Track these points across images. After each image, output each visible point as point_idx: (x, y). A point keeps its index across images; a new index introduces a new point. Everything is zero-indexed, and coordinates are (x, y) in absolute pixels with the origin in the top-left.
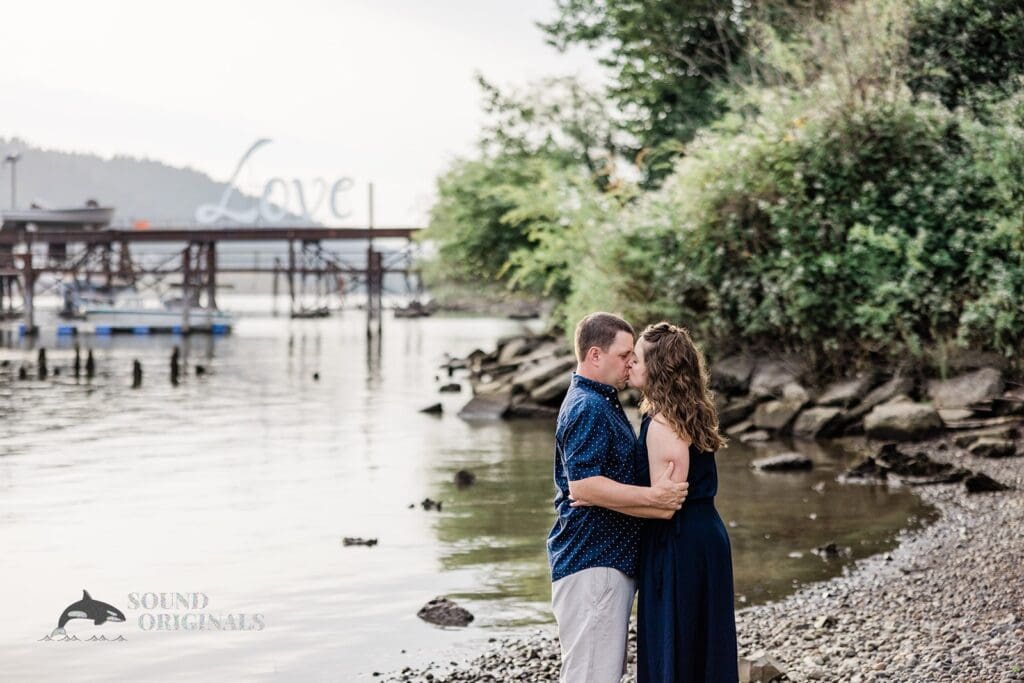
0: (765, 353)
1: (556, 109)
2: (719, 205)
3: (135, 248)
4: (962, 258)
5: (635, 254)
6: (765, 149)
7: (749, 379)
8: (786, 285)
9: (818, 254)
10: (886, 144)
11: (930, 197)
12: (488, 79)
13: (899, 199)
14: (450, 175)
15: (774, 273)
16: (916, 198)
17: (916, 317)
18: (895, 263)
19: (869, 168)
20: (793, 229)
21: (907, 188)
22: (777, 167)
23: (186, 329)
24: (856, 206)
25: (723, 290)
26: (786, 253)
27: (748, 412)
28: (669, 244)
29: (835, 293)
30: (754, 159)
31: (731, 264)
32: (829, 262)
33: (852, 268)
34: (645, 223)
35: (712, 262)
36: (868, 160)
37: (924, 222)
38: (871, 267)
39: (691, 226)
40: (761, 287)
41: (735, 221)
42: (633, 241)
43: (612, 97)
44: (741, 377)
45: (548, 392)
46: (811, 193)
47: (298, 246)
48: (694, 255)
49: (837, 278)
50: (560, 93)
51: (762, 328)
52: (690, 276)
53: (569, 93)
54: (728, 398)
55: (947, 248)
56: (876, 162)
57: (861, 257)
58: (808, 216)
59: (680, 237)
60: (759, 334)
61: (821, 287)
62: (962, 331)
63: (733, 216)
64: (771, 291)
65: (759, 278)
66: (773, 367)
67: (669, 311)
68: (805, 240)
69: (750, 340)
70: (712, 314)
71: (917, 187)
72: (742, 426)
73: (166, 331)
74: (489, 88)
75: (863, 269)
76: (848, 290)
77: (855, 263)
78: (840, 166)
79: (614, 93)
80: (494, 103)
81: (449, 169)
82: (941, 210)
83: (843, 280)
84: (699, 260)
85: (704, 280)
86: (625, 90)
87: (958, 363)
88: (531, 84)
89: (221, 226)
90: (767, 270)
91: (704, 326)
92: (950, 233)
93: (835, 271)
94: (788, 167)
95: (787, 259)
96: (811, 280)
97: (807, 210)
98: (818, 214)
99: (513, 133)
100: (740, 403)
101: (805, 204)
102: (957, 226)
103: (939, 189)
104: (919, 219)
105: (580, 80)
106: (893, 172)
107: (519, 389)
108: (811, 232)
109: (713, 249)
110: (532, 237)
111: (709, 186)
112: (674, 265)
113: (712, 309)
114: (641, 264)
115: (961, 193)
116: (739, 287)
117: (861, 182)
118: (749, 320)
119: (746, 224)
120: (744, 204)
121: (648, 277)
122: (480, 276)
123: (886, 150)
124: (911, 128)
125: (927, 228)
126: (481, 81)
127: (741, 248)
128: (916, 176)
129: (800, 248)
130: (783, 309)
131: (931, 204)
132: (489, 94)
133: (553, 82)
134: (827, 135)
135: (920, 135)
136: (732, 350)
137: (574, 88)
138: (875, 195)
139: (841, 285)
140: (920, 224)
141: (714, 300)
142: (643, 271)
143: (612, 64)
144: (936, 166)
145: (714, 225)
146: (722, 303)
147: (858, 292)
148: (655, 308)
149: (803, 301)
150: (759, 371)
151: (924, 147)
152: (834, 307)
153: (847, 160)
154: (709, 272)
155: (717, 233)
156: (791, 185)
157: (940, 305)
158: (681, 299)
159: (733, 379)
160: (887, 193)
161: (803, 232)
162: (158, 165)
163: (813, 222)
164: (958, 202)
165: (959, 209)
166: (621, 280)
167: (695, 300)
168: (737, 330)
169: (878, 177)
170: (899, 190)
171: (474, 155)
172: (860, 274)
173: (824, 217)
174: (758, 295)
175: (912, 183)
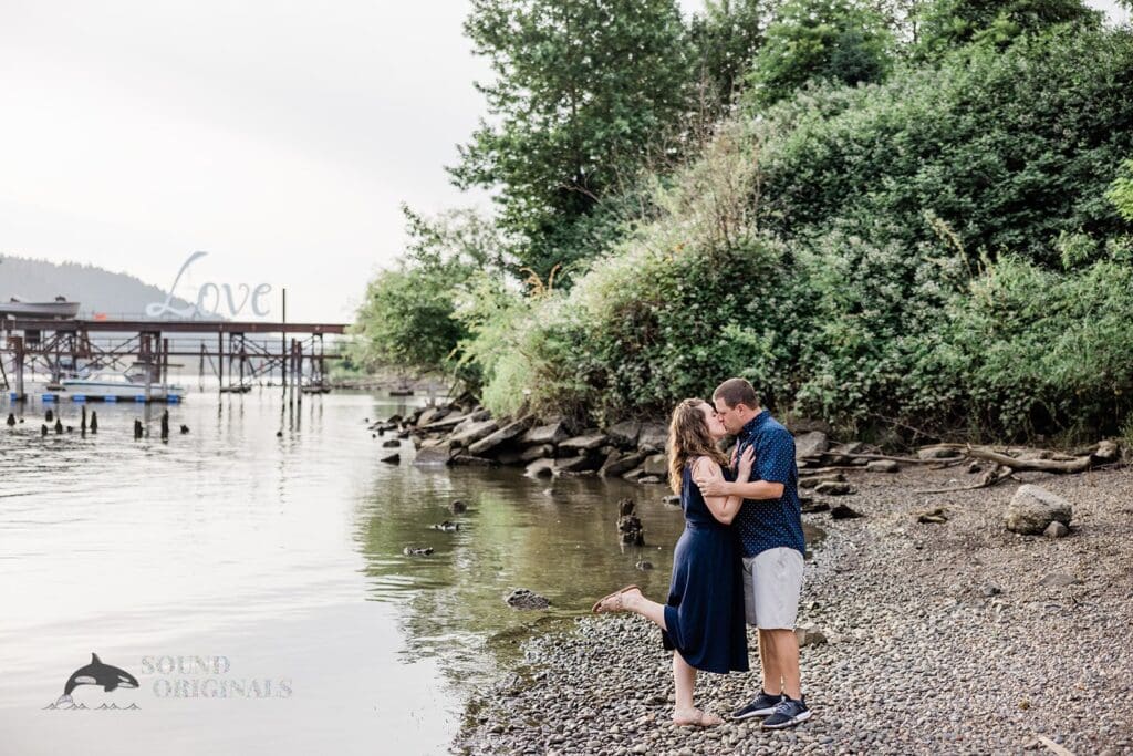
0: (649, 419)
1: (459, 235)
2: (618, 309)
3: (91, 334)
4: (796, 351)
5: (552, 344)
6: (653, 267)
7: (637, 438)
8: (669, 369)
9: (691, 346)
10: (742, 266)
11: (773, 307)
12: (412, 210)
13: (751, 307)
14: (379, 282)
15: (659, 360)
16: (762, 306)
17: (763, 394)
18: (749, 353)
19: (729, 284)
20: (675, 327)
21: (757, 298)
22: (662, 281)
23: (148, 399)
24: (720, 311)
25: (619, 372)
26: (670, 345)
27: (638, 462)
28: (578, 337)
29: (704, 376)
30: (645, 275)
31: (626, 352)
32: (701, 353)
33: (717, 356)
34: (559, 321)
35: (611, 352)
36: (729, 277)
37: (769, 325)
38: (732, 356)
39: (597, 324)
40: (648, 370)
41: (630, 320)
42: (549, 334)
43: (502, 226)
44: (631, 436)
45: (482, 446)
46: (687, 301)
47: (226, 336)
48: (597, 345)
49: (706, 364)
50: (462, 222)
51: (648, 400)
52: (594, 361)
53: (468, 222)
54: (622, 452)
55: (785, 344)
56: (733, 279)
57: (724, 349)
58: (687, 317)
59: (587, 332)
60: (645, 405)
61: (693, 371)
62: (797, 404)
63: (629, 317)
64: (657, 373)
65: (648, 363)
66: (655, 430)
67: (578, 387)
68: (683, 336)
69: (637, 409)
70: (611, 390)
71: (763, 298)
72: (636, 472)
73: (131, 400)
74: (413, 216)
75: (727, 358)
76: (713, 373)
77: (719, 353)
78: (709, 282)
79: (502, 223)
80: (415, 228)
81: (376, 278)
82: (781, 315)
83: (710, 366)
84: (601, 350)
85: (605, 364)
86: (511, 221)
87: (795, 428)
88: (439, 215)
89: (166, 319)
90: (653, 357)
91: (604, 399)
92: (787, 333)
93: (705, 359)
94: (670, 281)
95: (670, 349)
96: (687, 365)
97: (684, 314)
98: (692, 317)
99: (430, 251)
100: (632, 456)
101: (682, 309)
102: (792, 329)
103: (781, 299)
104: (765, 322)
105: (477, 213)
106: (747, 287)
107: (456, 444)
108: (687, 330)
109: (613, 341)
110: (471, 330)
111: (611, 294)
112: (582, 352)
113: (611, 386)
114: (557, 351)
115: (795, 303)
116: (631, 370)
117: (725, 294)
118: (638, 395)
119: (637, 323)
120: (638, 307)
121: (561, 362)
122: (403, 360)
123: (740, 270)
124: (759, 255)
125: (771, 328)
126: (406, 211)
127: (634, 341)
128: (763, 290)
129: (679, 342)
130: (666, 387)
131: (774, 312)
132: (412, 221)
133: (456, 214)
134: (700, 258)
135: (766, 260)
136: (624, 417)
137: (474, 219)
138: (733, 303)
139: (708, 369)
140: (766, 326)
141: (612, 379)
142: (559, 357)
143: (504, 201)
144: (775, 283)
145: (613, 323)
146: (619, 382)
147: (721, 375)
148: (567, 385)
149: (682, 381)
150: (644, 432)
151: (767, 268)
152: (703, 386)
153: (714, 277)
154: (610, 358)
155: (615, 329)
156: (673, 295)
157: (781, 385)
158: (586, 378)
159: (625, 438)
160: (743, 302)
161: (682, 330)
162: (99, 271)
163: (689, 322)
164: (793, 310)
165: (794, 315)
166: (541, 363)
167: (597, 380)
168: (628, 402)
169: (736, 290)
170: (751, 300)
171: (396, 268)
172: (724, 362)
173: (697, 319)
174: (646, 376)
175: (760, 296)
